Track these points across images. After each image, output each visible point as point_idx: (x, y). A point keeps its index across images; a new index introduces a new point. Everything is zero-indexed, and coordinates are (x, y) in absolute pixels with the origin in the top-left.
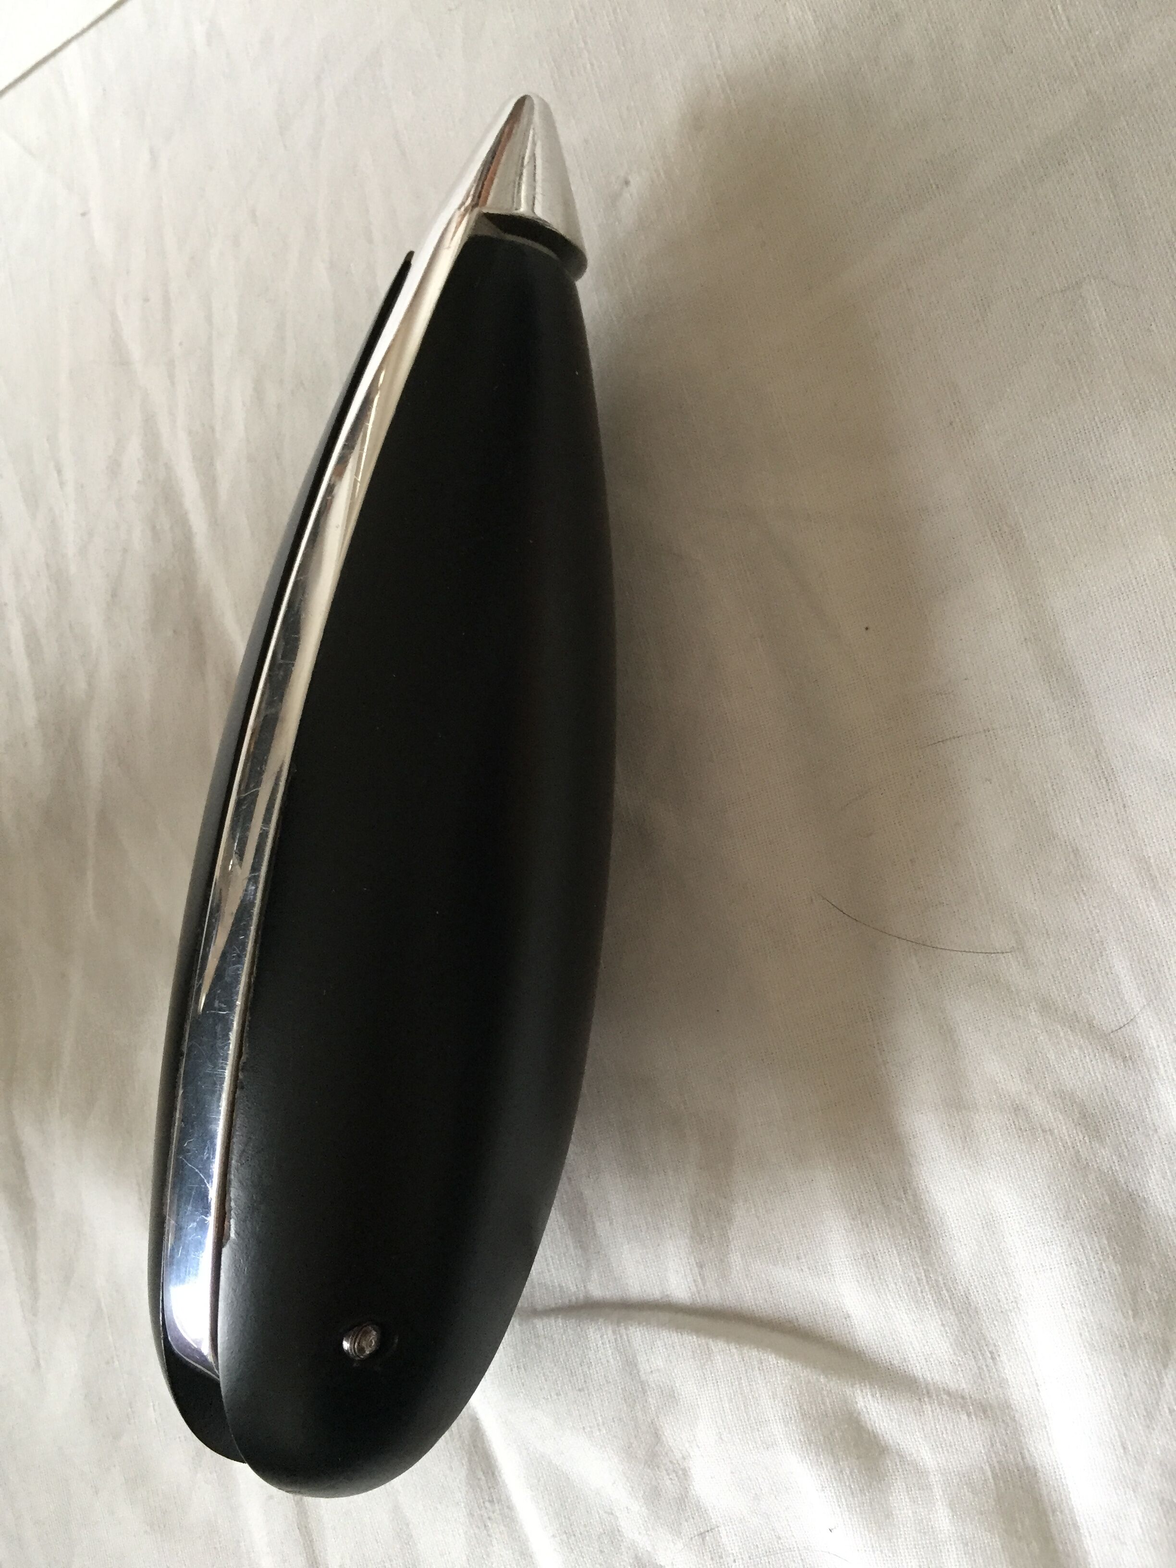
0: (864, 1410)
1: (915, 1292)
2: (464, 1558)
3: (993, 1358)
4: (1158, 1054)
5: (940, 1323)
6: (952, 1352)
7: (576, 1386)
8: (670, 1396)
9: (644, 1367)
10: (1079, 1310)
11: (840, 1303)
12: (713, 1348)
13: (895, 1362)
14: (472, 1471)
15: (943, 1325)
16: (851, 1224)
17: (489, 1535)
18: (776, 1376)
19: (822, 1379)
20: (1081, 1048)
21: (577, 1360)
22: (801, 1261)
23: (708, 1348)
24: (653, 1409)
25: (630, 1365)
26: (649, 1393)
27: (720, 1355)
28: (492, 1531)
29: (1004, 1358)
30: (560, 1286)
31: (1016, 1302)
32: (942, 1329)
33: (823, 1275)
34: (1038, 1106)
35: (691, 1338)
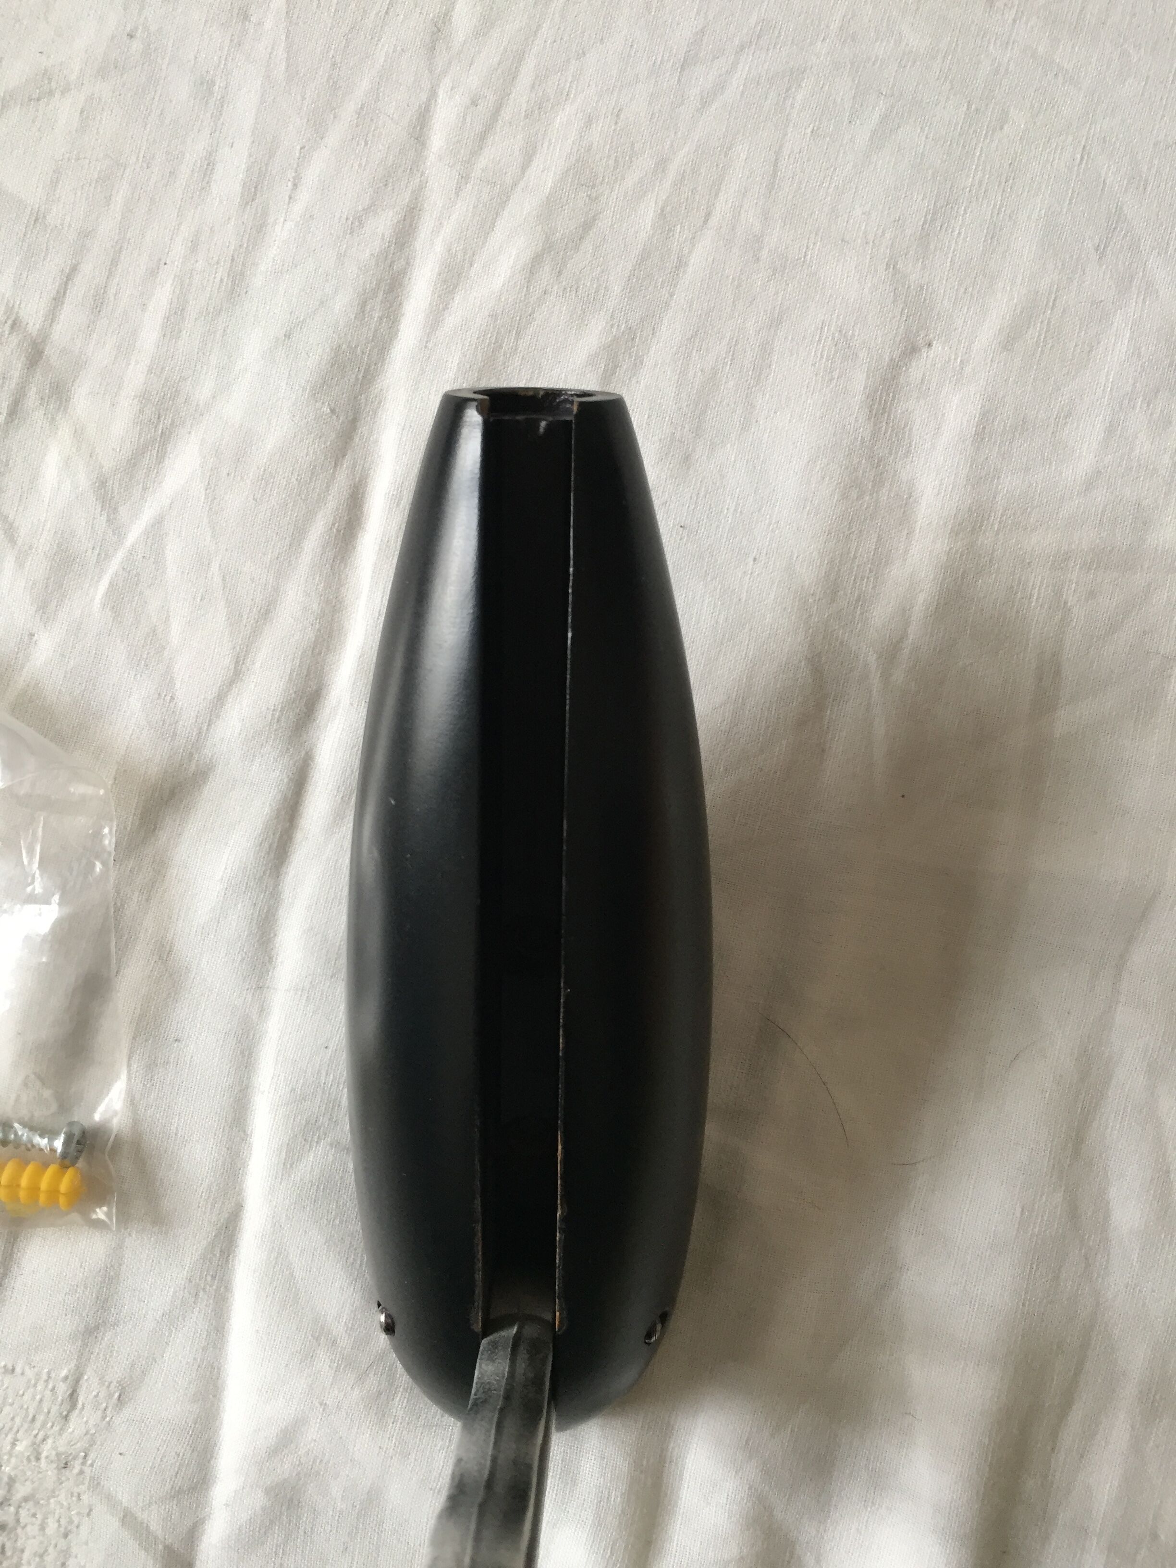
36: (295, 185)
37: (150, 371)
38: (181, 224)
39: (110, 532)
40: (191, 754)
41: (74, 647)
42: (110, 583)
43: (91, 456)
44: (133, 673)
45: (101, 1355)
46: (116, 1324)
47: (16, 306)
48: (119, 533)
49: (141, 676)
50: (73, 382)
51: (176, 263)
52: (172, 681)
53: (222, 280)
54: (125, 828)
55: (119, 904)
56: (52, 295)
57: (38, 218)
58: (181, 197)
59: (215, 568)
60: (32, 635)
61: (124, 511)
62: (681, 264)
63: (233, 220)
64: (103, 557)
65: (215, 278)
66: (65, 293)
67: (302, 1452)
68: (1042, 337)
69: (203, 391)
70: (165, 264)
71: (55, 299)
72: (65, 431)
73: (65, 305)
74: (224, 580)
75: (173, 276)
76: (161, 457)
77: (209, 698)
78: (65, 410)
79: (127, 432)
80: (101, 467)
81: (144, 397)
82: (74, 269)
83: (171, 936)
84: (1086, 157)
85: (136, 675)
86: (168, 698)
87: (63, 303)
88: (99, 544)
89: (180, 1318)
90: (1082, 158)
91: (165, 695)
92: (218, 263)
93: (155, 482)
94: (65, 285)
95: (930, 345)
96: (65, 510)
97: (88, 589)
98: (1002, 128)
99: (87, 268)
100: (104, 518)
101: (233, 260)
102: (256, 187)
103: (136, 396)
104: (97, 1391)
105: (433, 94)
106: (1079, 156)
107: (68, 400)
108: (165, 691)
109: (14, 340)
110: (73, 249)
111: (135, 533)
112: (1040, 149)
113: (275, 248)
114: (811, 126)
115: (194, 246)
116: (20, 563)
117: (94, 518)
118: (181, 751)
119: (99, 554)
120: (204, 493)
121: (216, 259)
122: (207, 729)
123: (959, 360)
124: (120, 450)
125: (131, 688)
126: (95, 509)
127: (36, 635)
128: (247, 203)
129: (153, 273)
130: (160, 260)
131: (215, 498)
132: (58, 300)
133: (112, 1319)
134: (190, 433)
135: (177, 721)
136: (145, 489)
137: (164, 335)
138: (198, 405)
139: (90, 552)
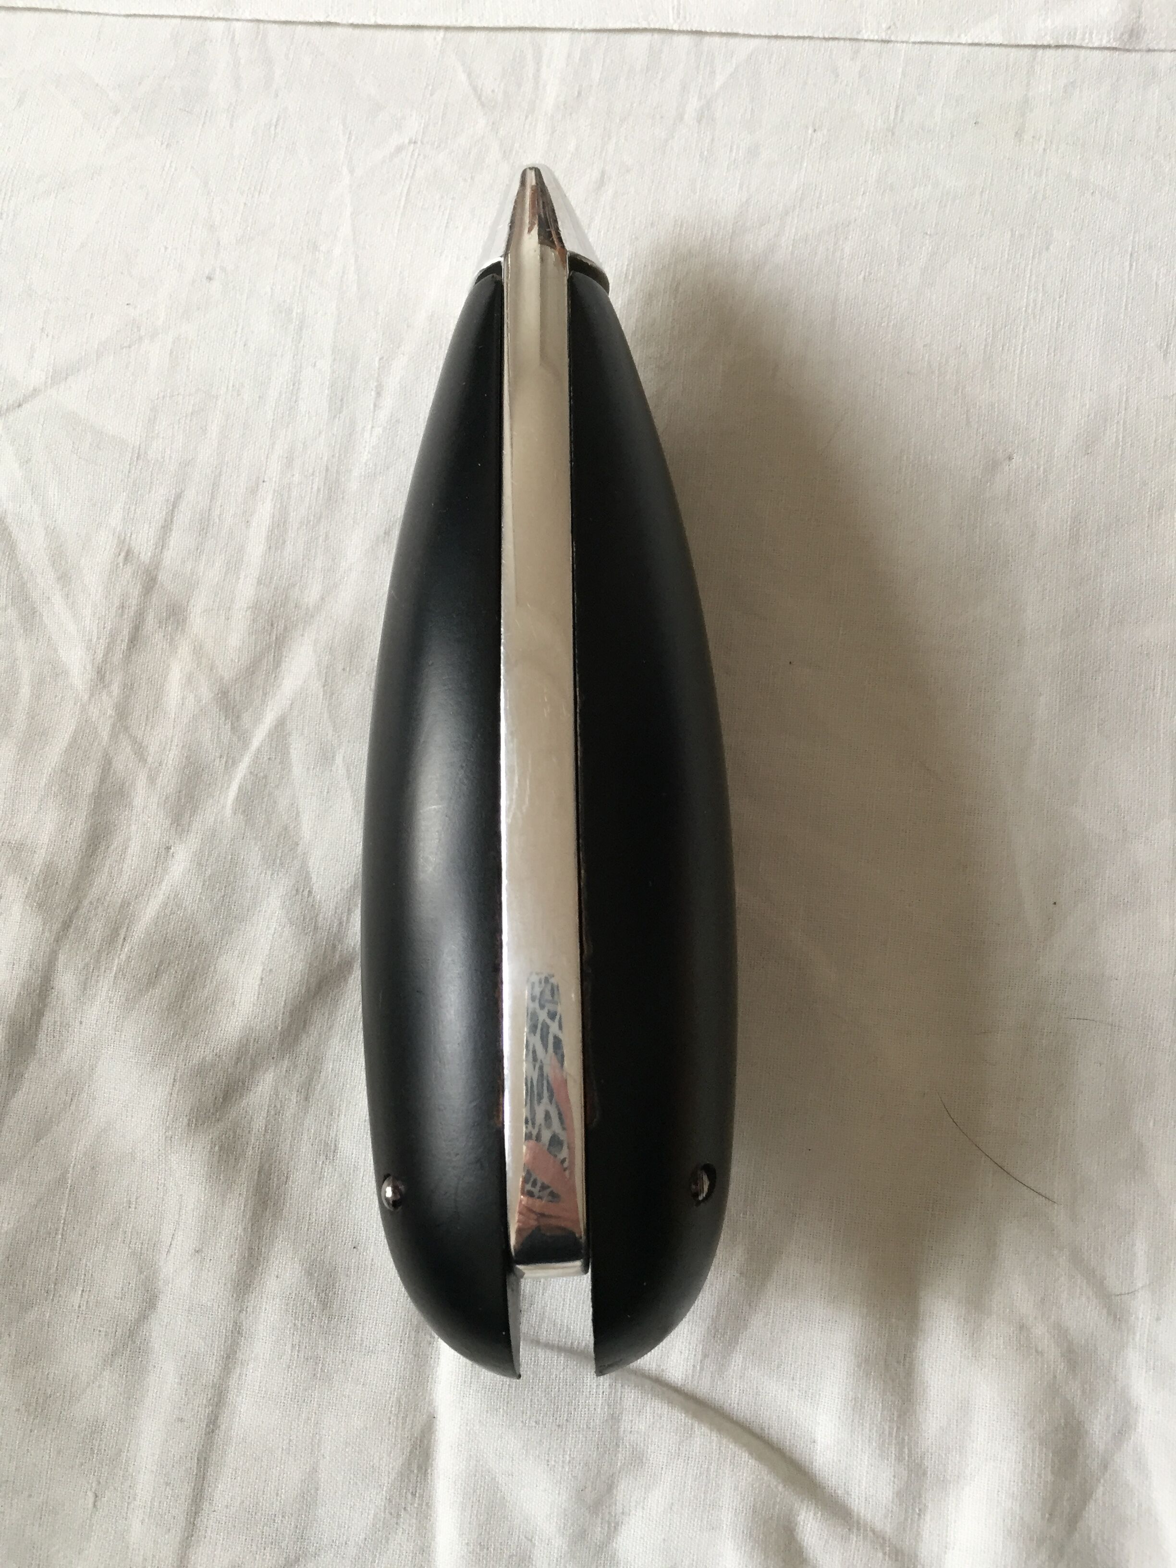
0: (802, 1523)
1: (884, 1441)
2: (362, 1536)
3: (919, 1515)
4: (1139, 1324)
5: (893, 1474)
6: (891, 1500)
7: (558, 1421)
8: (638, 1459)
9: (625, 1425)
10: (1011, 1500)
11: (812, 1428)
12: (696, 1429)
13: (839, 1492)
14: (409, 1463)
15: (894, 1477)
16: (854, 1370)
17: (397, 1523)
18: (743, 1473)
19: (780, 1488)
20: (1088, 1298)
21: (567, 1399)
22: (794, 1382)
23: (692, 1429)
24: (619, 1464)
25: (614, 1419)
26: (620, 1450)
27: (700, 1438)
28: (402, 1520)
29: (928, 1517)
30: (568, 1329)
31: (958, 1477)
32: (892, 1479)
33: (810, 1400)
34: (1040, 1331)
35: (679, 1415)
36: (379, 394)
37: (259, 582)
38: (274, 443)
39: (235, 739)
40: (334, 947)
41: (210, 855)
42: (239, 787)
43: (211, 670)
44: (269, 873)
46: (316, 1554)
47: (128, 539)
48: (243, 738)
49: (278, 875)
50: (188, 602)
51: (274, 479)
52: (307, 878)
53: (319, 489)
54: (276, 1028)
55: (279, 1106)
56: (160, 524)
57: (139, 455)
58: (272, 418)
59: (339, 760)
61: (246, 718)
63: (324, 433)
64: (231, 763)
65: (312, 488)
66: (172, 520)
68: (1121, 436)
69: (312, 594)
70: (264, 481)
71: (163, 527)
72: (184, 649)
73: (173, 532)
74: (348, 770)
75: (272, 492)
76: (277, 664)
77: (346, 888)
78: (183, 630)
79: (243, 643)
80: (222, 679)
81: (256, 607)
82: (179, 497)
83: (335, 1133)
84: (1134, 264)
85: (272, 874)
86: (306, 893)
87: (171, 530)
88: (226, 752)
89: (383, 1541)
90: (1131, 265)
91: (303, 891)
92: (313, 474)
93: (274, 685)
94: (172, 514)
95: (1010, 458)
96: (191, 724)
97: (219, 797)
98: (1047, 249)
99: (190, 495)
100: (228, 726)
101: (327, 470)
102: (342, 400)
103: (248, 608)
106: (1127, 263)
107: (184, 621)
108: (302, 886)
109: (129, 569)
110: (175, 478)
111: (259, 736)
112: (1089, 262)
113: (366, 453)
114: (863, 273)
115: (289, 461)
116: (152, 780)
117: (219, 728)
118: (324, 943)
119: (226, 762)
120: (322, 690)
121: (311, 471)
122: (348, 919)
123: (1042, 468)
124: (239, 661)
125: (269, 888)
126: (220, 719)
127: (172, 848)
128: (335, 417)
129: (253, 491)
130: (259, 478)
131: (333, 694)
132: (166, 528)
133: (312, 1549)
134: (303, 635)
135: (317, 915)
136: (265, 694)
137: (270, 548)
138: (308, 609)
139: (218, 760)
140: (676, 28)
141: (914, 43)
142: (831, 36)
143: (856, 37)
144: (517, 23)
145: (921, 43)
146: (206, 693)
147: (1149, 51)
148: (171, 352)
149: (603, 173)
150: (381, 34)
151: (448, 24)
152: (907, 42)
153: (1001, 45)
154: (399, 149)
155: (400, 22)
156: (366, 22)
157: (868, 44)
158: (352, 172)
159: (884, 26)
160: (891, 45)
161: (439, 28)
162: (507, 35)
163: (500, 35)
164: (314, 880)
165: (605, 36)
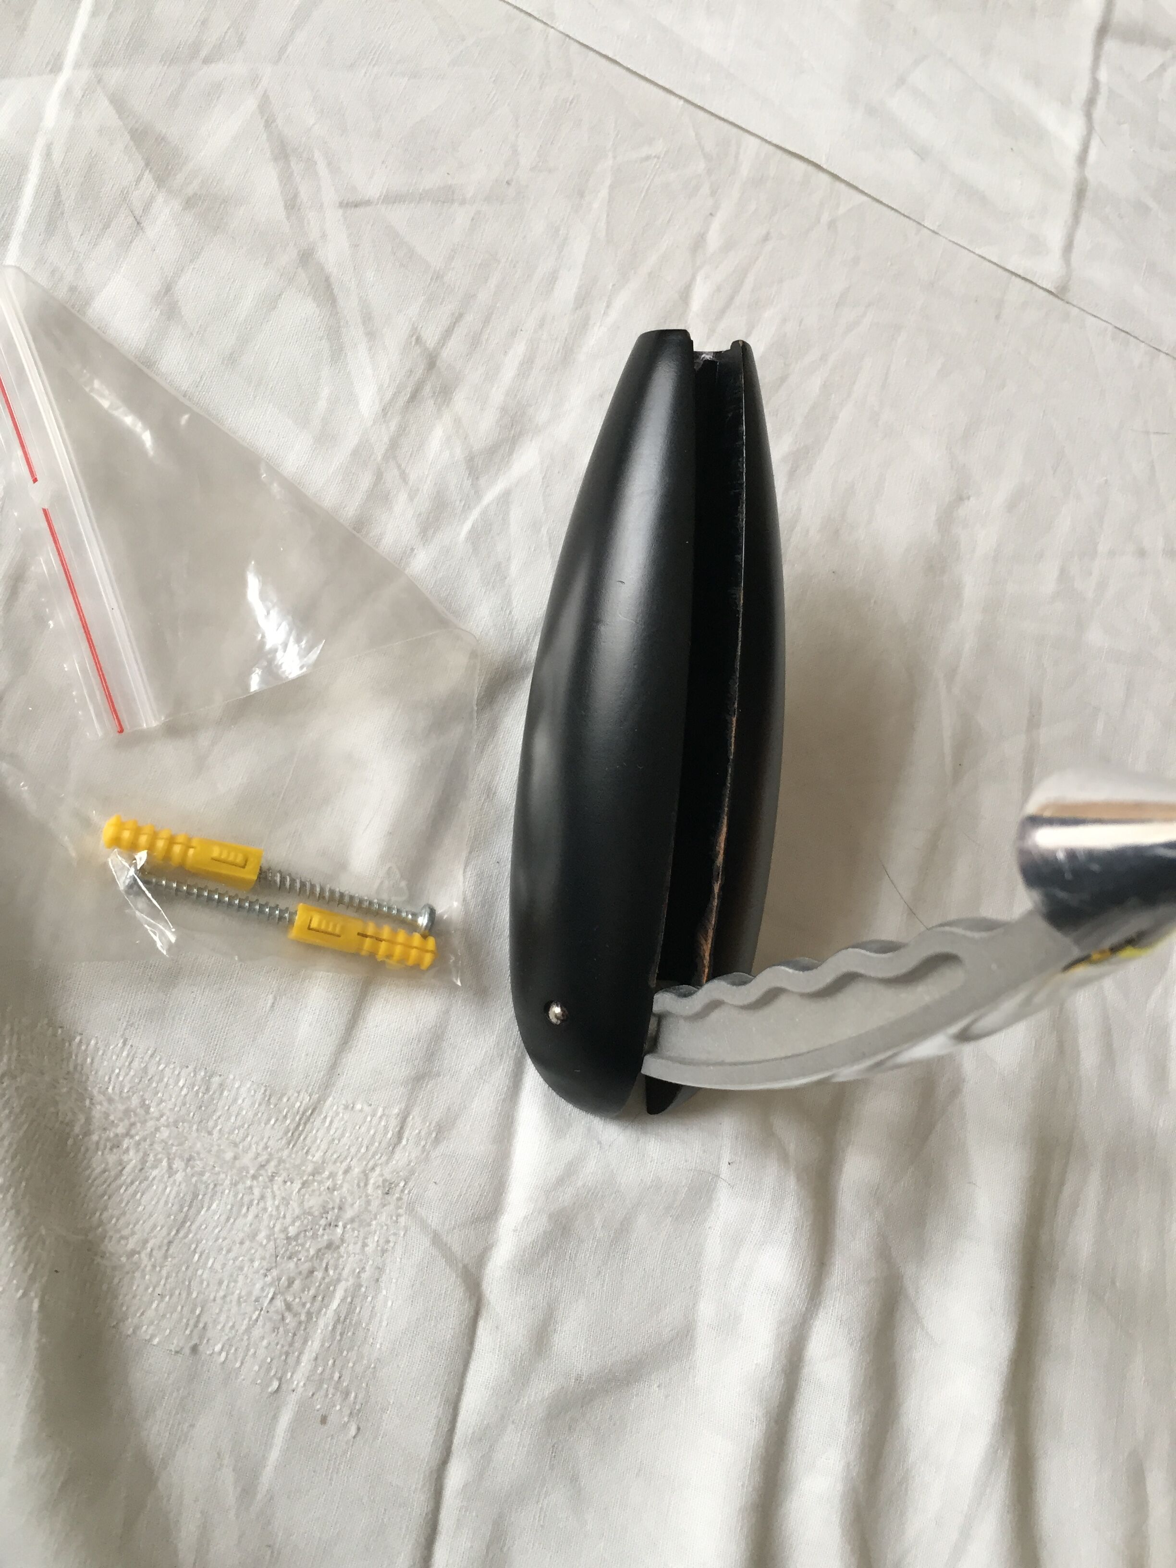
2: (474, 1068)
36: (608, 307)
37: (508, 394)
38: (533, 309)
39: (472, 493)
41: (443, 563)
42: (472, 525)
43: (465, 439)
44: (484, 590)
45: (425, 1099)
46: (438, 1074)
47: (419, 328)
48: (478, 494)
49: (489, 594)
51: (529, 332)
52: (510, 602)
53: (558, 351)
57: (438, 277)
58: (534, 292)
59: (544, 531)
60: (412, 549)
61: (482, 481)
62: (834, 418)
63: (567, 316)
64: (467, 508)
65: (554, 348)
66: (453, 330)
67: (580, 1184)
69: (543, 415)
70: (521, 330)
71: (446, 331)
72: (447, 418)
73: (454, 337)
74: (550, 539)
75: (527, 339)
76: (511, 452)
78: (448, 405)
79: (492, 429)
80: (472, 448)
81: (504, 410)
82: (461, 316)
85: (486, 592)
86: (508, 612)
87: (451, 335)
88: (465, 499)
91: (506, 609)
92: (556, 339)
93: (507, 466)
94: (454, 324)
96: (443, 471)
97: (457, 526)
98: (1003, 389)
99: (469, 318)
100: (470, 482)
101: (566, 340)
102: (583, 300)
103: (500, 408)
104: (420, 1128)
105: (693, 278)
106: (1041, 416)
107: (451, 398)
108: (506, 606)
109: (418, 350)
110: (460, 303)
111: (490, 496)
113: (593, 340)
114: (906, 359)
115: (541, 324)
116: (411, 498)
117: (463, 480)
119: (464, 506)
120: (541, 480)
121: (554, 337)
123: (985, 511)
124: (485, 441)
125: (483, 599)
126: (464, 475)
127: (417, 550)
128: (577, 308)
129: (513, 333)
130: (518, 327)
131: (548, 486)
132: (448, 332)
134: (531, 441)
135: (511, 630)
136: (500, 469)
137: (519, 374)
138: (537, 425)
139: (458, 502)
140: (825, 167)
141: (950, 241)
142: (908, 215)
143: (920, 222)
144: (731, 119)
145: (954, 242)
146: (459, 453)
147: (1068, 303)
148: (473, 219)
149: (768, 234)
150: (643, 84)
151: (690, 98)
152: (946, 238)
153: (995, 264)
154: (648, 158)
155: (660, 83)
156: (638, 72)
157: (925, 230)
158: (615, 157)
159: (937, 223)
160: (937, 236)
161: (681, 97)
162: (721, 123)
163: (718, 122)
164: (515, 604)
165: (779, 153)
